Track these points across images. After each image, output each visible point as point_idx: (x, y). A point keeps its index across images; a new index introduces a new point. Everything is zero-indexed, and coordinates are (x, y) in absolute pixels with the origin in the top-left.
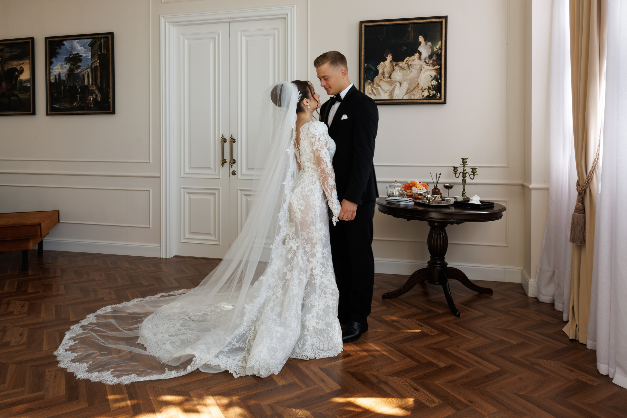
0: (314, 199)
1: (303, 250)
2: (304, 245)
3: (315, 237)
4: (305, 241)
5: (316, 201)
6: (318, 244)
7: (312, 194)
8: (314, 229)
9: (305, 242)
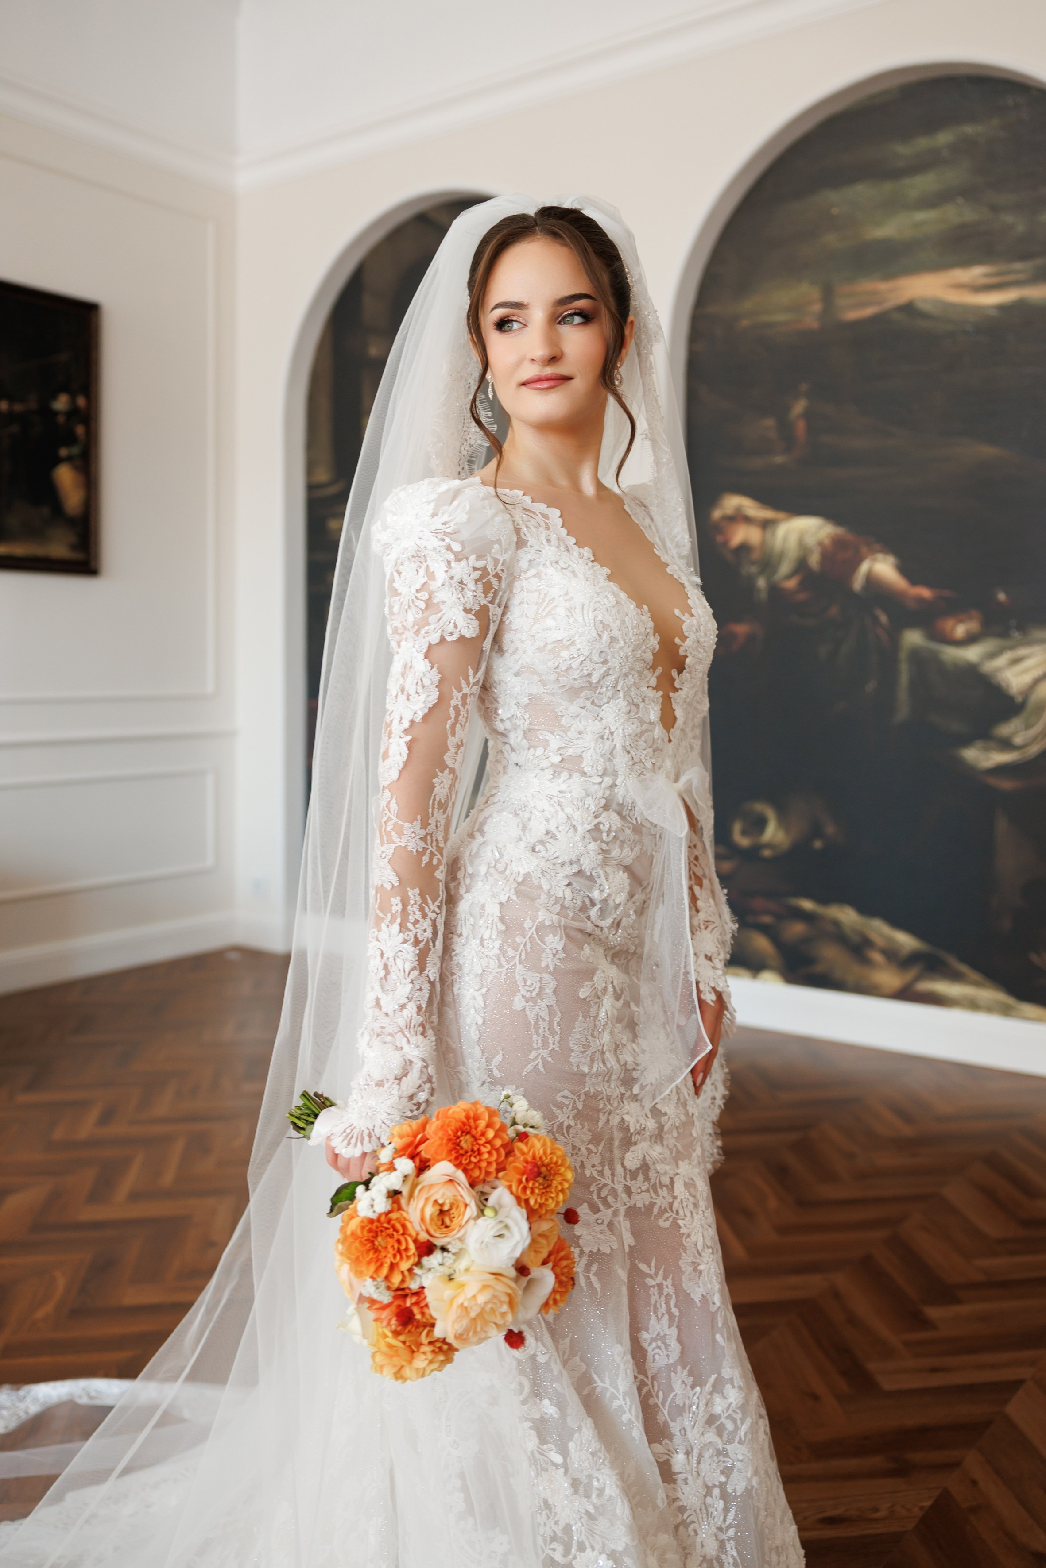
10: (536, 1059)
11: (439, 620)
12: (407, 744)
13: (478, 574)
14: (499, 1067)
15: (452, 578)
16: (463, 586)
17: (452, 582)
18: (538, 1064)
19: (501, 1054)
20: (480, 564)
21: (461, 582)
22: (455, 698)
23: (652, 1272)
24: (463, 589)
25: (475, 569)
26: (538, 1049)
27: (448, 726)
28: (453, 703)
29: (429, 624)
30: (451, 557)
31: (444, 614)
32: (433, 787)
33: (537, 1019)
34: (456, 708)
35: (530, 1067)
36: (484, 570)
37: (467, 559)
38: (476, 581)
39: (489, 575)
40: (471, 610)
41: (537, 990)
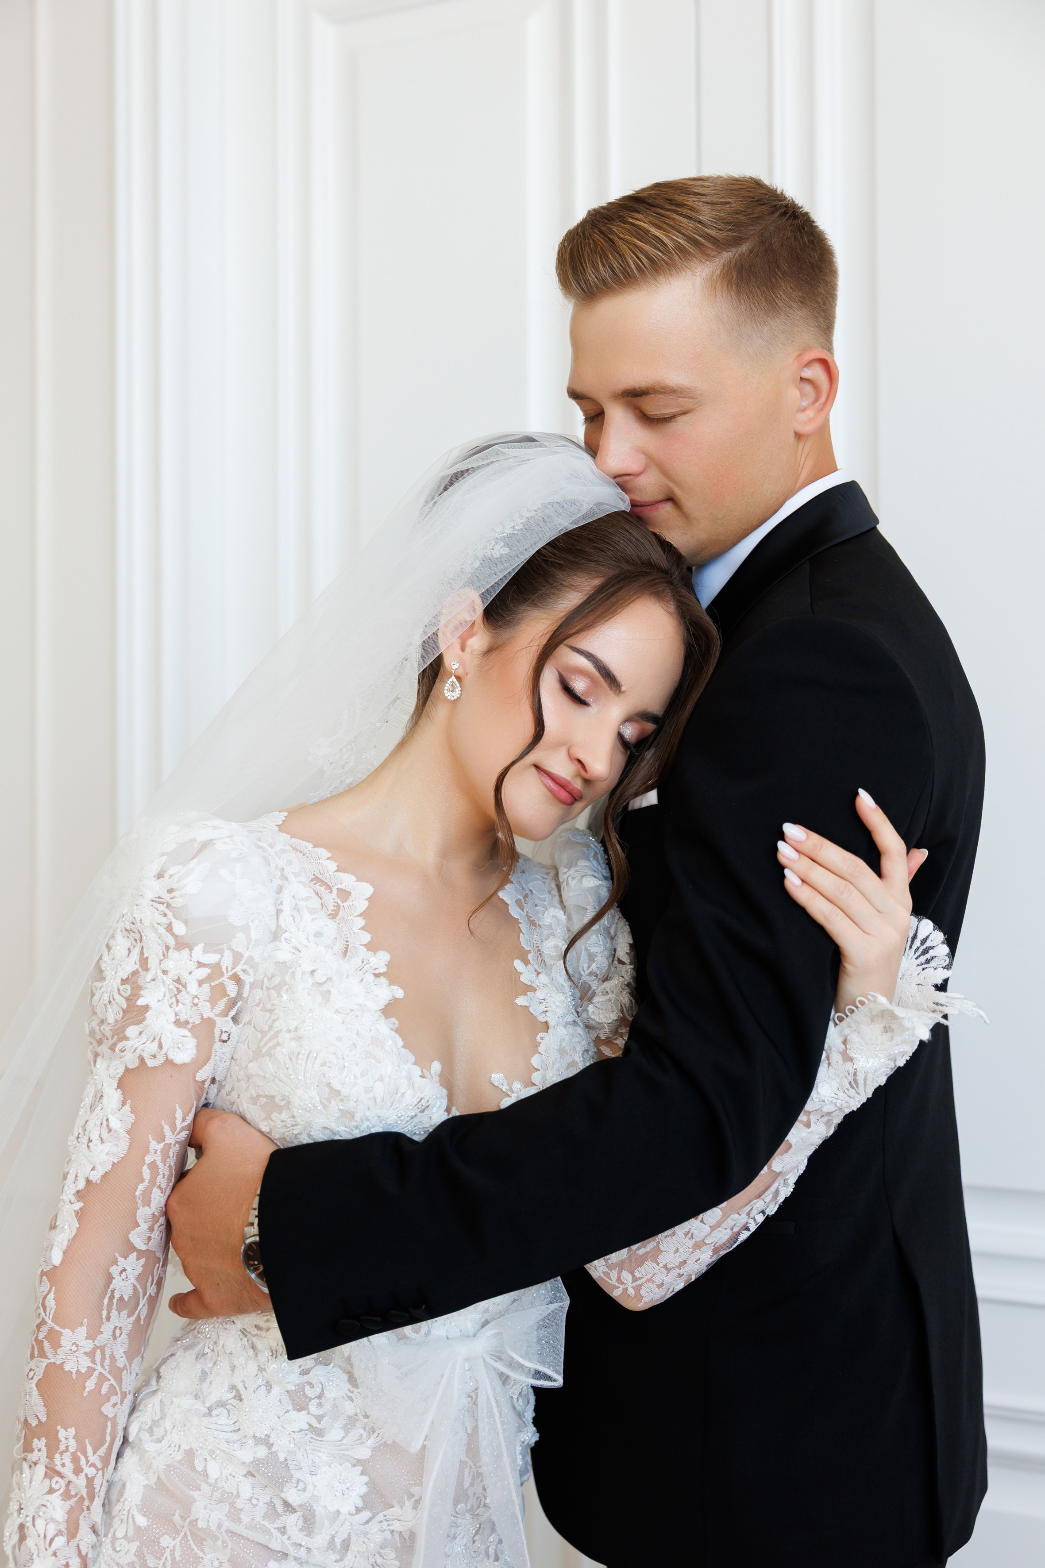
11: (141, 1033)
12: (77, 1213)
13: (203, 972)
15: (165, 972)
16: (180, 987)
17: (164, 977)
20: (212, 958)
21: (178, 981)
22: (153, 1151)
24: (179, 991)
25: (200, 965)
27: (138, 1193)
28: (148, 1159)
29: (127, 1039)
30: (171, 942)
31: (147, 1026)
32: (110, 1278)
34: (153, 1166)
36: (216, 969)
37: (191, 949)
38: (200, 983)
39: (222, 974)
40: (187, 1022)
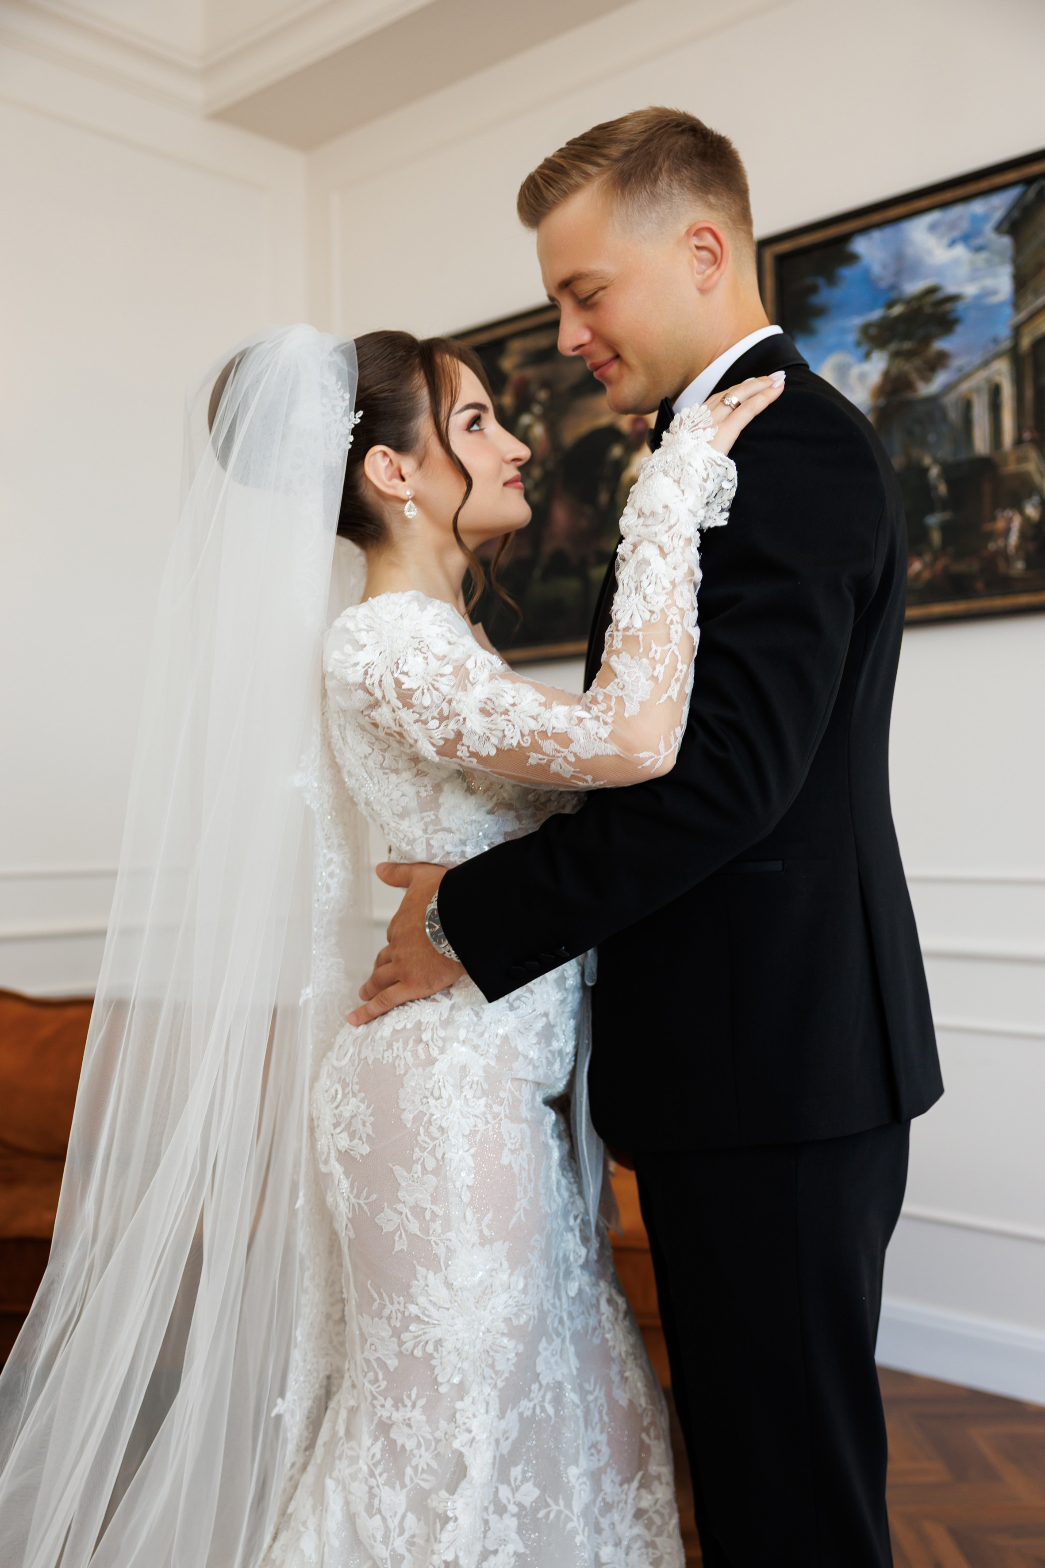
0: (429, 1085)
1: (379, 1444)
2: (380, 1412)
3: (449, 1345)
4: (384, 1384)
5: (440, 1097)
6: (474, 1391)
7: (415, 1053)
8: (441, 1294)
9: (386, 1390)
10: (519, 1210)
14: (488, 1226)
18: (520, 1214)
19: (491, 1212)
23: (591, 1388)
26: (521, 1199)
33: (521, 1170)
35: (514, 1220)
41: (519, 1141)
